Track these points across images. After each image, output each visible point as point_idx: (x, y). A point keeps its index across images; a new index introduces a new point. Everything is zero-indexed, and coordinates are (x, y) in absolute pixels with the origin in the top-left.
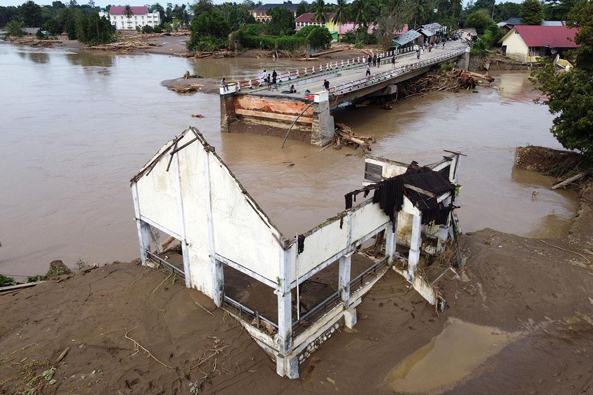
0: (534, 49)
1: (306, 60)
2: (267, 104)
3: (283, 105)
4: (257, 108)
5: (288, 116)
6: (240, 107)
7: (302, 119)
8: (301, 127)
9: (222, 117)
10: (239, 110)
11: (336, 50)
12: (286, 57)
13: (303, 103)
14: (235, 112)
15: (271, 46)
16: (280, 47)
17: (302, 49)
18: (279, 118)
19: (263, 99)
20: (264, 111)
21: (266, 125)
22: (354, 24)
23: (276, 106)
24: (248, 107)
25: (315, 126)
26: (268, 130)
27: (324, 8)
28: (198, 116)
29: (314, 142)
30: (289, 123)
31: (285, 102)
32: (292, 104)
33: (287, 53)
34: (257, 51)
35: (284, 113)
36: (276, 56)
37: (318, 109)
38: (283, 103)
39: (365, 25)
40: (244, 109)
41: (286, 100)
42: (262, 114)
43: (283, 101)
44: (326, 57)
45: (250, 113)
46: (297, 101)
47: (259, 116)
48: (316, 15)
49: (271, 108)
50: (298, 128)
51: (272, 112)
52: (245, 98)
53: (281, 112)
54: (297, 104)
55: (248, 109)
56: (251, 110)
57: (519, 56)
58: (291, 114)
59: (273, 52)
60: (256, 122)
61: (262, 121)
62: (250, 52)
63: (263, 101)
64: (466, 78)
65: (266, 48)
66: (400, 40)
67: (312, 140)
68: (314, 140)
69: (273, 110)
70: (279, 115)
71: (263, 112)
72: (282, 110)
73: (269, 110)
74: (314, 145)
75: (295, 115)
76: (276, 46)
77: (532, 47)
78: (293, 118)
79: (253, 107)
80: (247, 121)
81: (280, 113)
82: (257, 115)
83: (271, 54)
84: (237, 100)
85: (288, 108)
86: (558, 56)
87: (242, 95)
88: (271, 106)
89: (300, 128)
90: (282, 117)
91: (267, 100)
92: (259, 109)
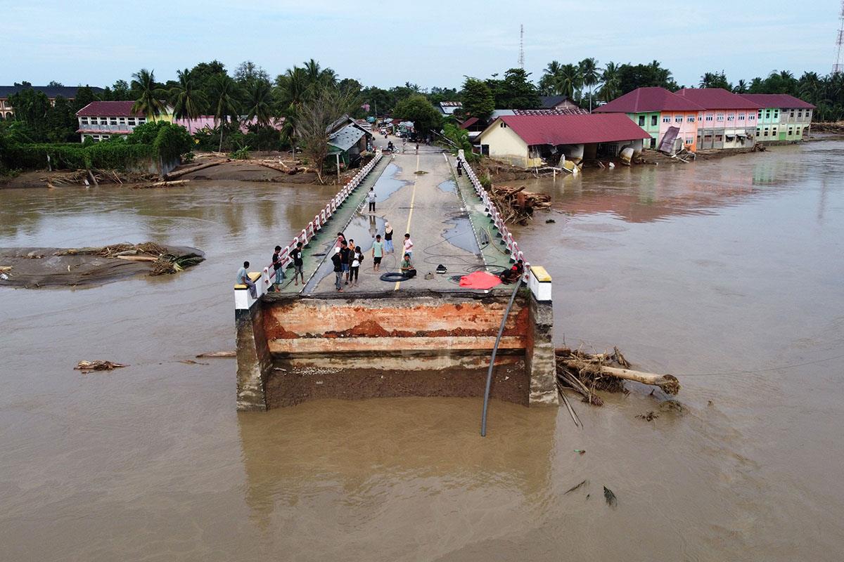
0: (535, 148)
1: (166, 185)
2: (370, 317)
3: (418, 313)
4: (337, 330)
5: (437, 339)
6: (282, 334)
7: (477, 342)
8: (466, 359)
9: (243, 372)
10: (283, 341)
11: (208, 164)
12: (114, 182)
13: (478, 303)
14: (268, 348)
15: (73, 163)
16: (96, 164)
17: (143, 166)
18: (409, 348)
19: (358, 304)
20: (363, 335)
21: (360, 369)
22: (215, 118)
23: (397, 319)
24: (310, 330)
25: (541, 358)
26: (378, 382)
27: (156, 91)
28: (99, 368)
29: (540, 397)
30: (433, 355)
31: (425, 305)
32: (446, 309)
33: (115, 173)
34: (43, 175)
35: (421, 334)
36: (91, 182)
37: (549, 316)
38: (418, 308)
39: (234, 119)
40: (298, 337)
41: (428, 301)
42: (358, 344)
43: (417, 304)
44: (196, 178)
45: (319, 345)
46: (459, 301)
47: (347, 349)
48: (141, 104)
49: (381, 324)
50: (458, 363)
51: (385, 334)
52: (299, 308)
53: (414, 330)
54: (458, 307)
55: (309, 335)
56: (319, 336)
57: (512, 159)
58: (443, 333)
59: (83, 175)
60: (330, 366)
61: (349, 361)
62: (29, 176)
63: (357, 310)
64: (524, 200)
65: (62, 167)
66: (340, 143)
67: (532, 394)
68: (538, 393)
69: (389, 329)
70: (410, 340)
71: (360, 339)
72: (416, 326)
73: (377, 332)
74: (536, 405)
75: (456, 335)
76: (88, 163)
77: (534, 146)
78: (451, 343)
79: (323, 329)
80: (301, 367)
81: (410, 335)
82: (341, 348)
83: (79, 178)
84: (271, 316)
85: (433, 318)
86: (563, 157)
87: (288, 302)
88: (382, 319)
89: (463, 363)
90: (420, 344)
91: (368, 305)
92: (344, 332)
